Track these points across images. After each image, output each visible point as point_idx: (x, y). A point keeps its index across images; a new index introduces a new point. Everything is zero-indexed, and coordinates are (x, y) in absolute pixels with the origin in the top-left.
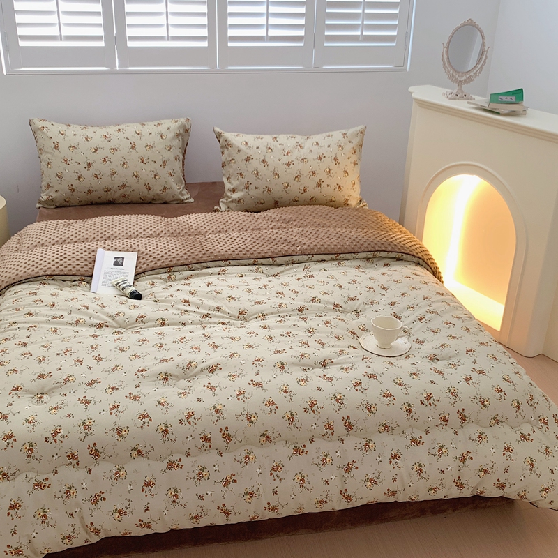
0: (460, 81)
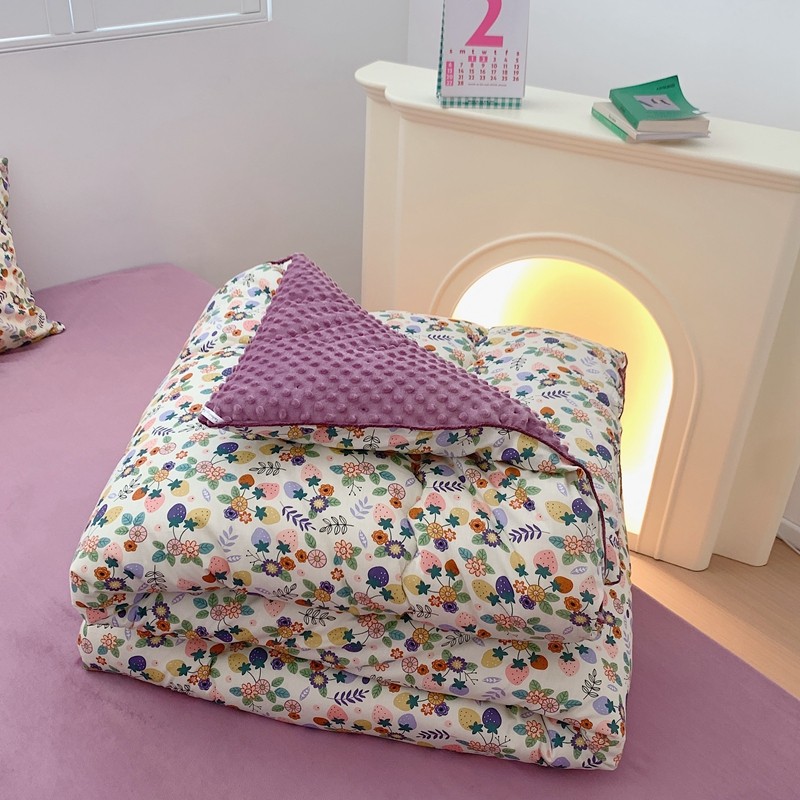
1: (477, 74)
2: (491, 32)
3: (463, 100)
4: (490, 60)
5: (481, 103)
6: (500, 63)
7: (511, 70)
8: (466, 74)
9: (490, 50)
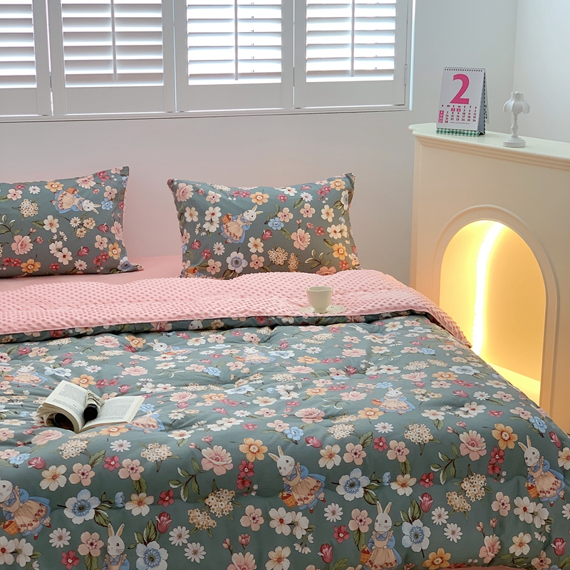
1: (455, 118)
2: (463, 97)
3: (447, 131)
4: (462, 111)
5: (456, 133)
6: (467, 112)
7: (472, 116)
8: (450, 117)
9: (462, 105)
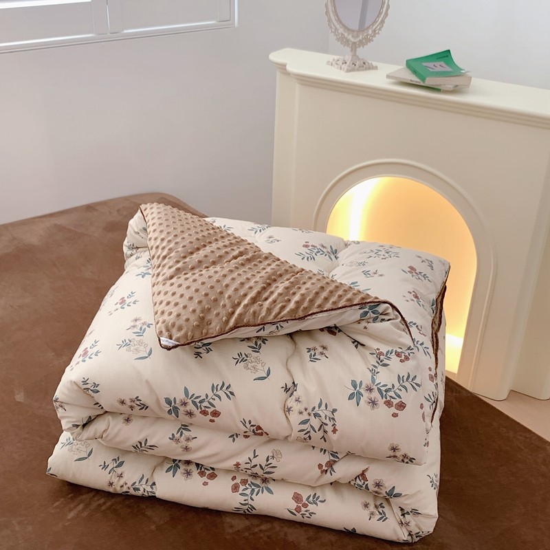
0: (354, 43)
